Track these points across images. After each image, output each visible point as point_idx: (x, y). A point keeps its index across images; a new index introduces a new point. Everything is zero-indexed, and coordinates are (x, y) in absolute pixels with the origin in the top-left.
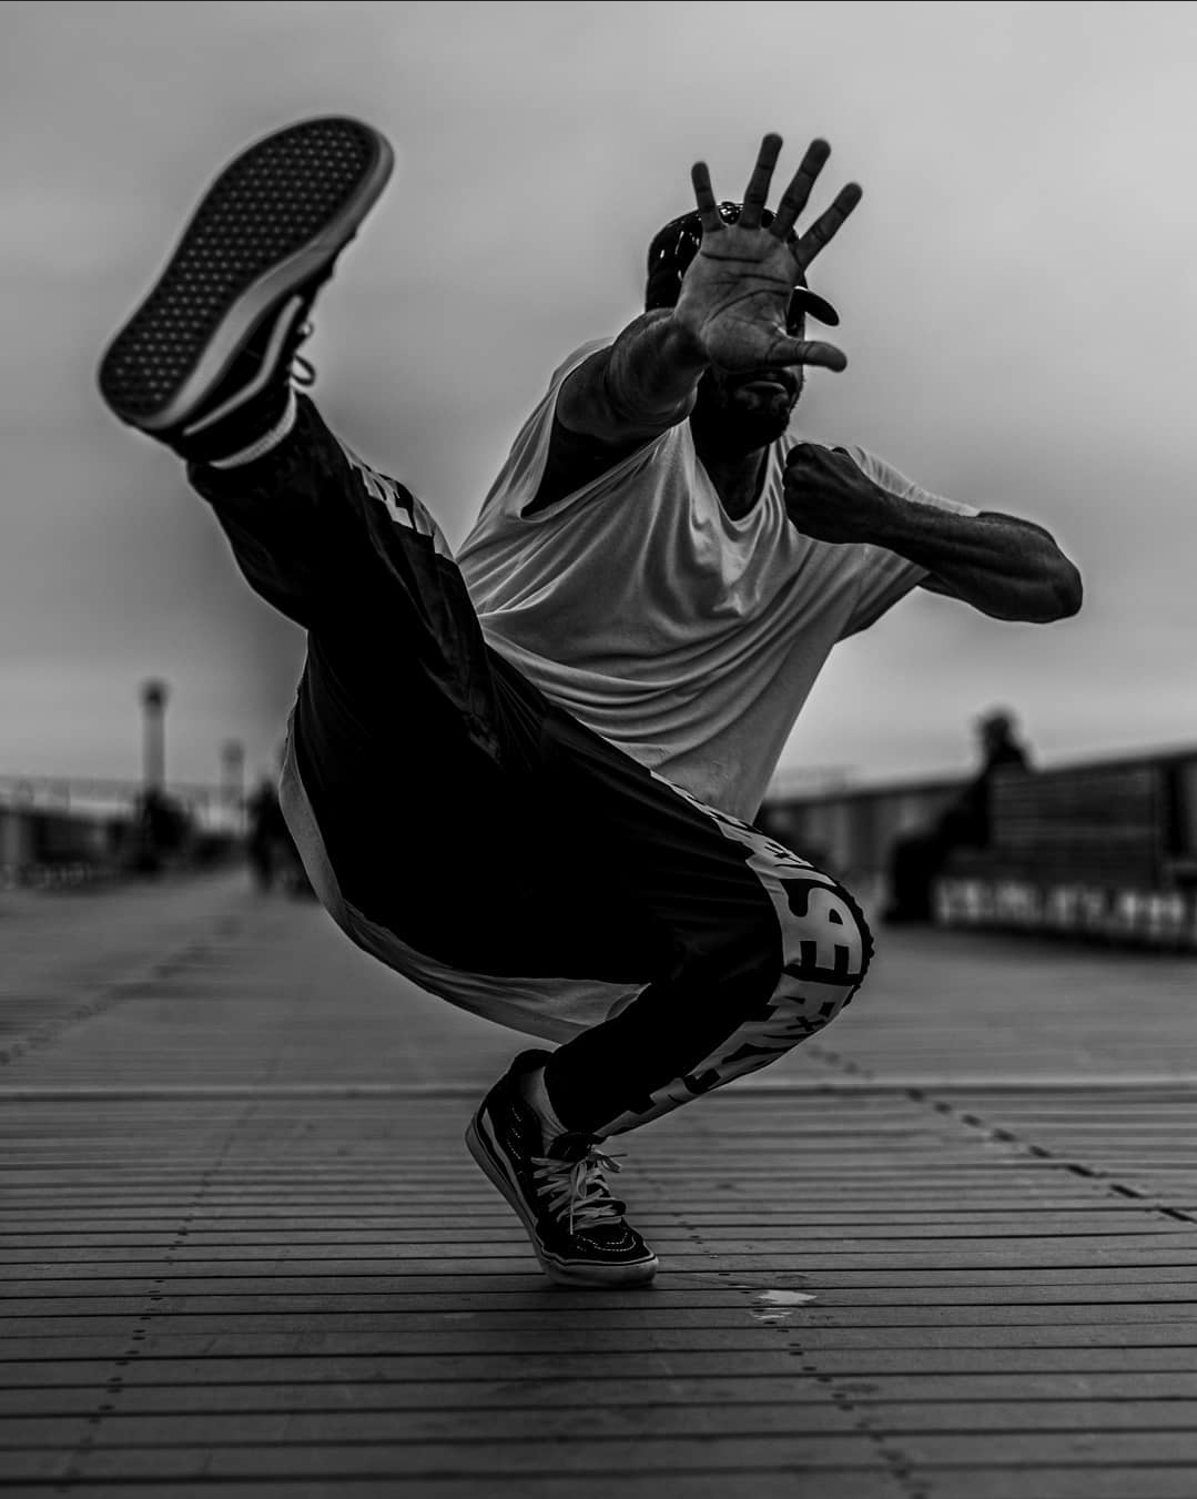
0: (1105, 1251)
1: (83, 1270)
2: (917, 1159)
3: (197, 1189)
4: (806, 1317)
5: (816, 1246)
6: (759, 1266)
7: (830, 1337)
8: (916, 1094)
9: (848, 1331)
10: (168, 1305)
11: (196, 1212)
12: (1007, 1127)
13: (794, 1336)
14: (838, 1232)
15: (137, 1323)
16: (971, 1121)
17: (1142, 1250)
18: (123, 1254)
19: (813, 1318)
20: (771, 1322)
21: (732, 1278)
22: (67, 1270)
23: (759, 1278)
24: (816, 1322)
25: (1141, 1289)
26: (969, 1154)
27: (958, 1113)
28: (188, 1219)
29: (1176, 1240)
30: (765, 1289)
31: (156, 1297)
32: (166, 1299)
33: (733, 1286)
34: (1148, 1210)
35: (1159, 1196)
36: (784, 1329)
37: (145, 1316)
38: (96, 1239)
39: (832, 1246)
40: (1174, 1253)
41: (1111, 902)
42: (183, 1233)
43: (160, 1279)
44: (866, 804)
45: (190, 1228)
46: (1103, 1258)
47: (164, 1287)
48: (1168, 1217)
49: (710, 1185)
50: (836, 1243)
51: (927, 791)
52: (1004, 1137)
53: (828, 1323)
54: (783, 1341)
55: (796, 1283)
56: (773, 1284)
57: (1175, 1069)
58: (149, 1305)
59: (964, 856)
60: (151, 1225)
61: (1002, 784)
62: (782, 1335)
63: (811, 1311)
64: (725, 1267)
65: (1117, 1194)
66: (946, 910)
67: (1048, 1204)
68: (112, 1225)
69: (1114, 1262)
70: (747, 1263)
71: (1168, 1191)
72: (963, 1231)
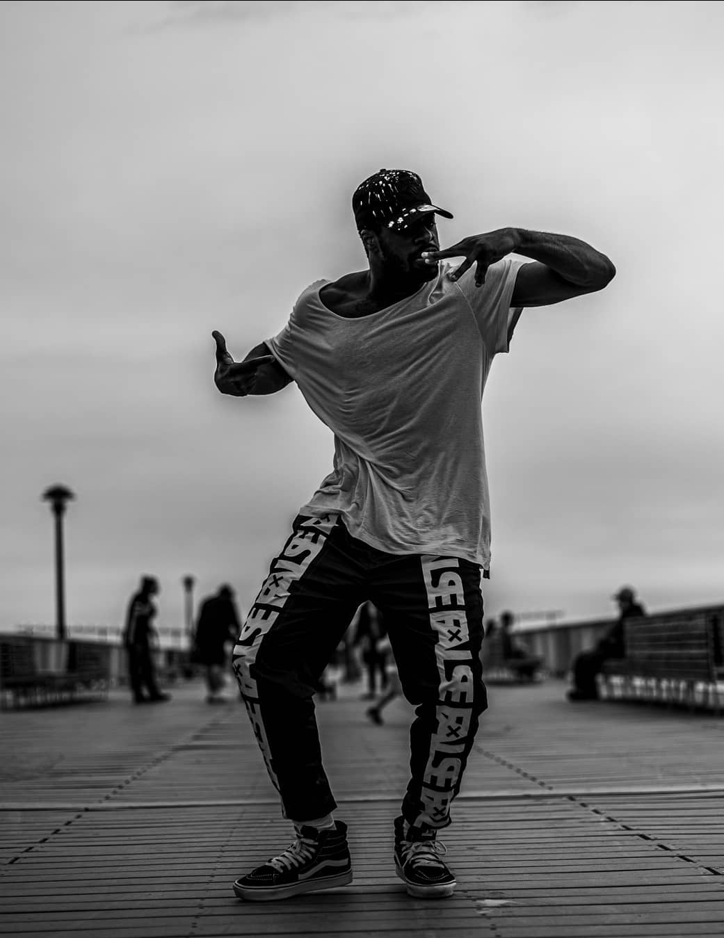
0: (646, 877)
1: (167, 895)
2: (567, 832)
3: (218, 854)
4: (500, 912)
5: (510, 878)
6: (482, 888)
7: (510, 921)
8: (571, 798)
9: (518, 918)
10: (207, 911)
11: (218, 866)
12: (613, 814)
13: (493, 921)
14: (522, 871)
15: (193, 920)
16: (596, 812)
17: (665, 877)
18: (185, 887)
19: (503, 912)
20: (484, 915)
21: (469, 894)
22: (159, 895)
23: (481, 894)
24: (505, 914)
25: (659, 896)
26: (591, 829)
27: (591, 808)
28: (215, 869)
29: (682, 872)
30: (483, 899)
31: (201, 907)
32: (206, 908)
33: (469, 898)
34: (673, 857)
35: (680, 849)
36: (489, 918)
37: (197, 916)
38: (172, 880)
39: (517, 878)
40: (680, 878)
41: (691, 686)
42: (213, 876)
43: (202, 899)
44: (564, 633)
45: (216, 874)
46: (647, 881)
47: (206, 902)
48: (682, 860)
49: (464, 848)
50: (520, 876)
51: (596, 626)
52: (610, 820)
53: (511, 914)
54: (488, 923)
55: (498, 896)
56: (486, 896)
57: (703, 783)
58: (198, 911)
59: (612, 663)
60: (197, 873)
61: (628, 625)
62: (488, 921)
63: (504, 909)
64: (466, 888)
65: (660, 849)
66: (604, 692)
67: (626, 855)
68: (178, 873)
69: (650, 883)
70: (475, 886)
71: (684, 847)
72: (581, 869)
